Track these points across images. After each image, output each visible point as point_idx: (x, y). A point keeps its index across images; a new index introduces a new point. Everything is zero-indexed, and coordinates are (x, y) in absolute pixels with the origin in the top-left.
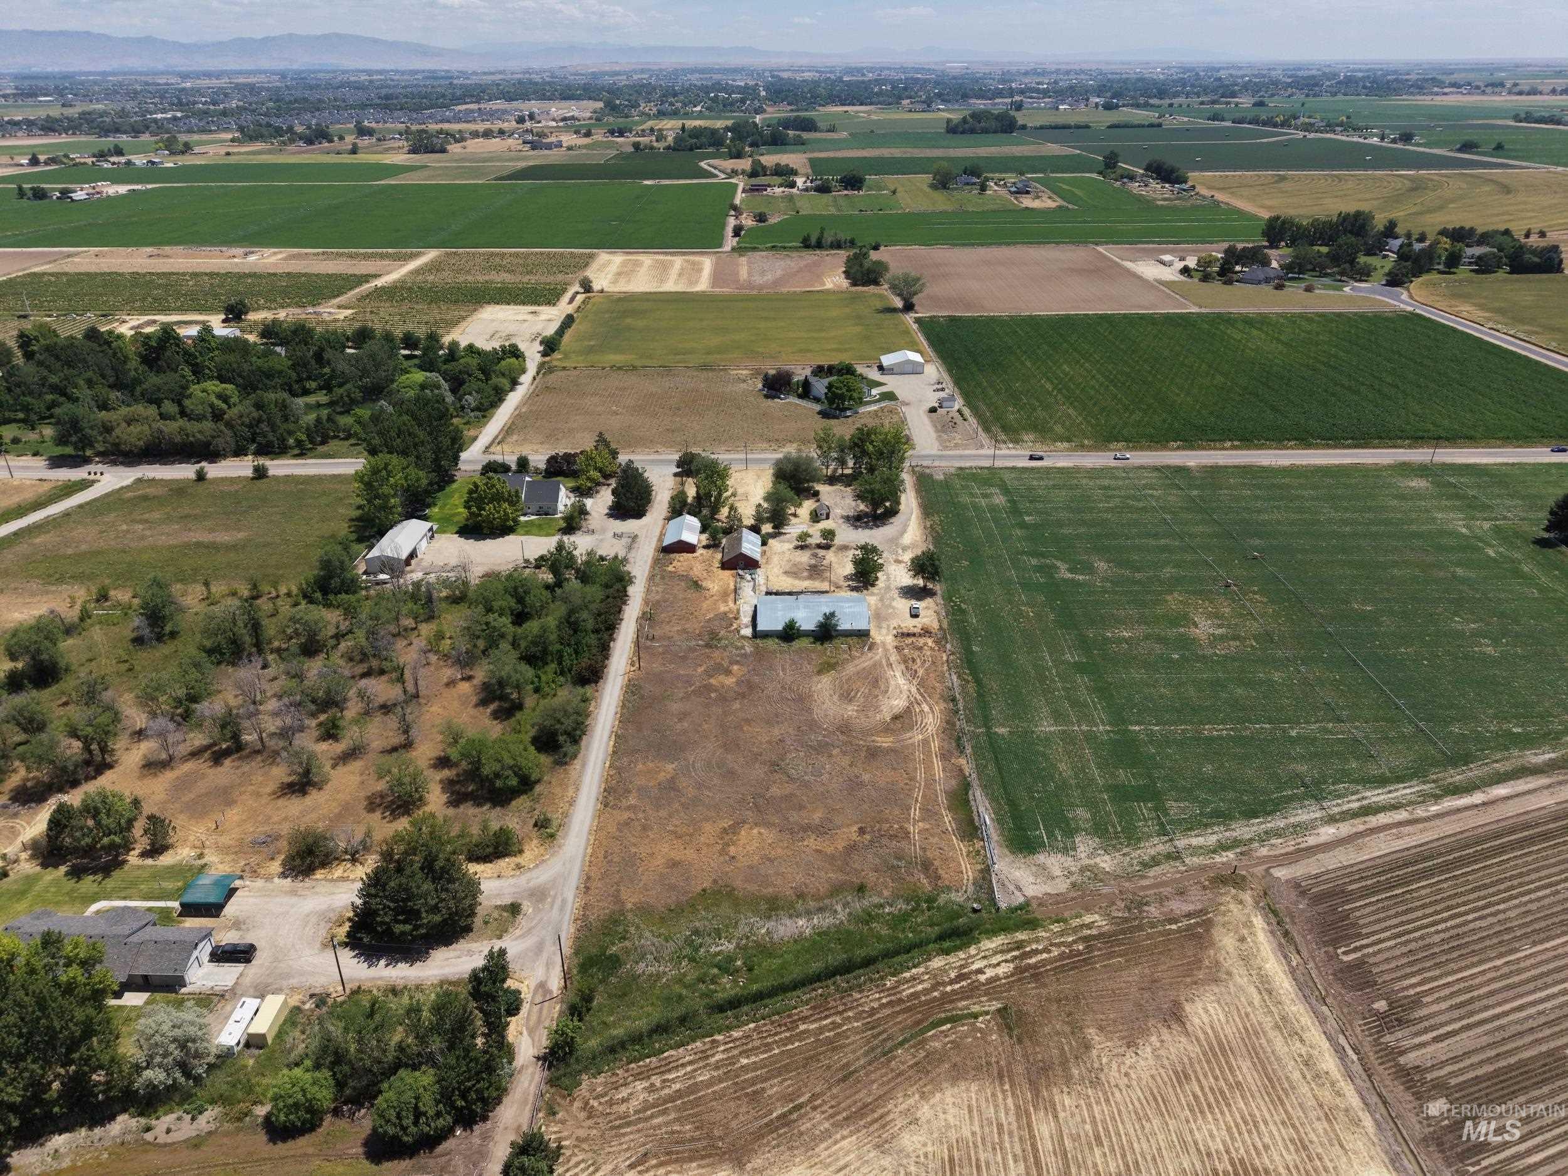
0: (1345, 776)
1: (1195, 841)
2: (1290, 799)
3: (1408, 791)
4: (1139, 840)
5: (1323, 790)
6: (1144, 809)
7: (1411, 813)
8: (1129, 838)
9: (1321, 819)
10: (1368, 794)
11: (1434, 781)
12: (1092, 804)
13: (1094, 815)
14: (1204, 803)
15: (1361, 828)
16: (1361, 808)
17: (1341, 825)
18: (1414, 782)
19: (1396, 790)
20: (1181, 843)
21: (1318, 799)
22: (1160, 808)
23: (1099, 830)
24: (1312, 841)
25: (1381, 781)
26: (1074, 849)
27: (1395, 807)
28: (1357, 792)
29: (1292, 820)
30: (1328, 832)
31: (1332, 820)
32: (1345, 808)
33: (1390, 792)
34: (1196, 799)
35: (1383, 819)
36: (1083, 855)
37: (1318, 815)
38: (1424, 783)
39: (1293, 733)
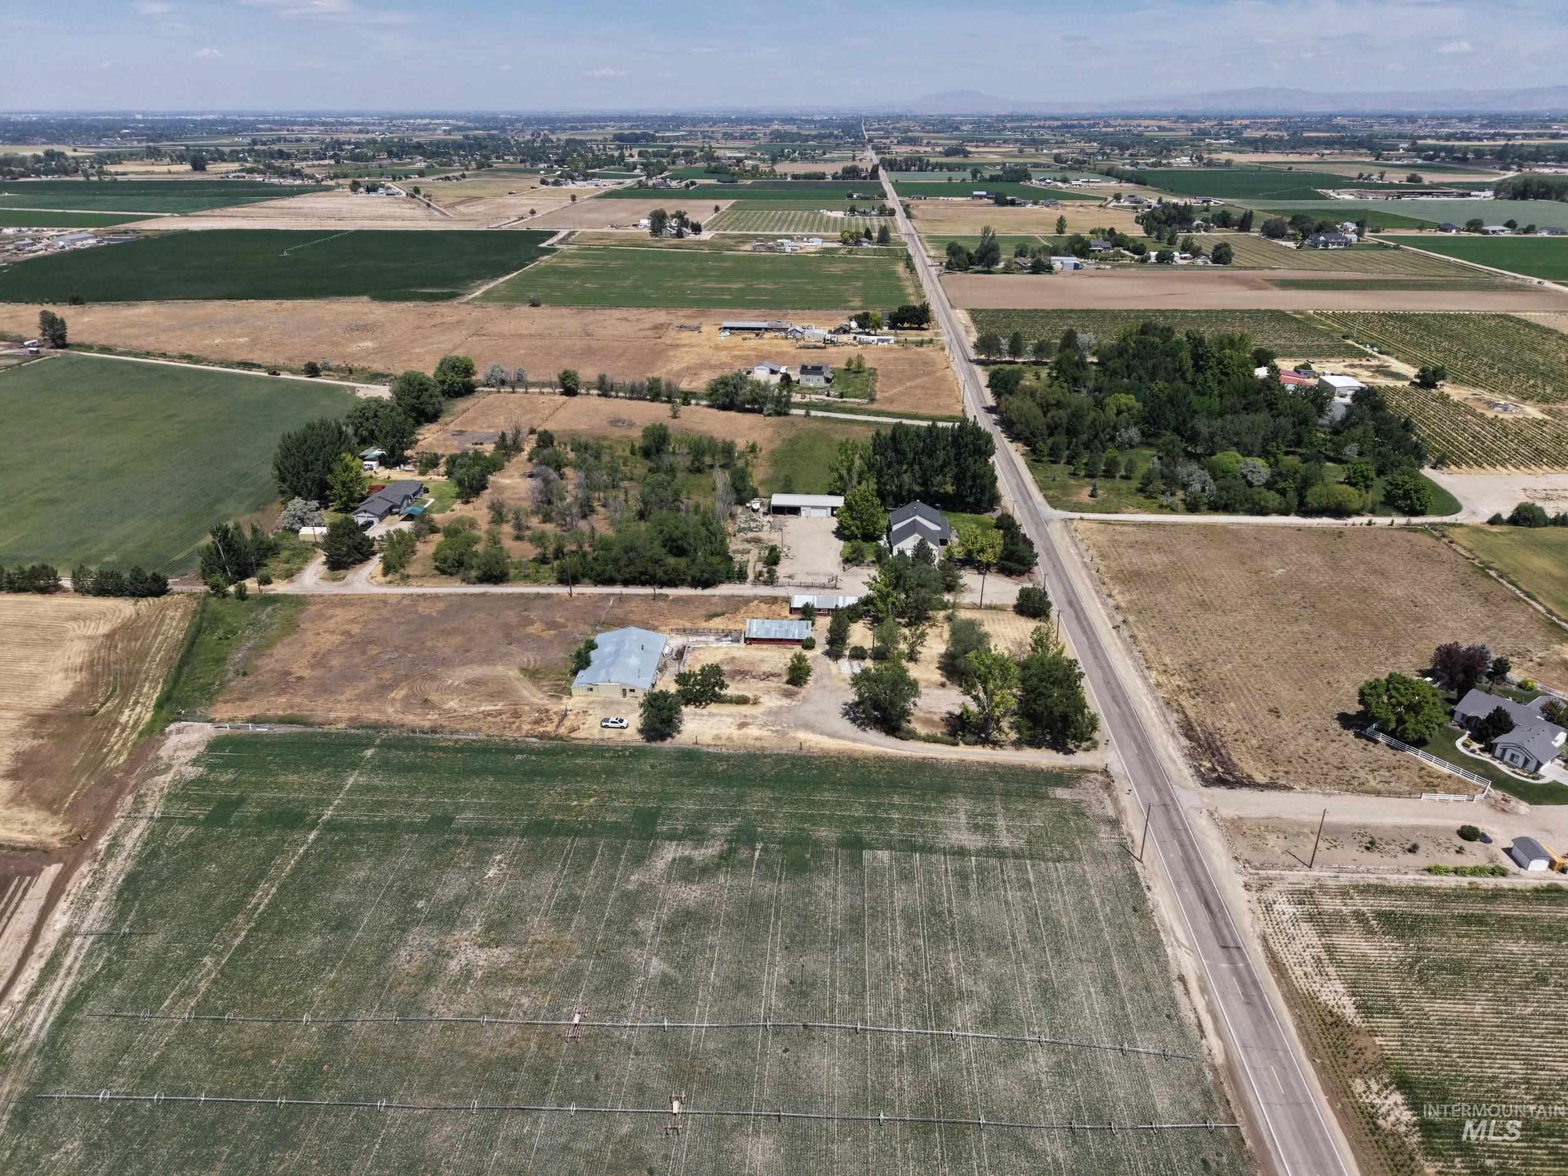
0: (112, 974)
1: (136, 833)
2: (122, 915)
3: (39, 1020)
4: (170, 800)
5: (110, 944)
6: (201, 813)
7: (11, 1003)
8: (176, 796)
9: (79, 926)
10: (70, 981)
11: (25, 1057)
12: (233, 784)
13: (221, 784)
14: (172, 851)
15: (38, 949)
16: (60, 965)
17: (58, 935)
18: (43, 1035)
19: (50, 1010)
20: (142, 824)
21: (105, 938)
22: (192, 821)
23: (199, 782)
24: (62, 905)
25: (74, 1003)
26: (193, 765)
27: (32, 995)
28: (80, 973)
29: (98, 904)
30: (60, 919)
31: (69, 934)
32: (72, 952)
33: (54, 1003)
34: (182, 846)
35: (31, 973)
36: (183, 769)
37: (85, 927)
38: (33, 1045)
39: (208, 960)
